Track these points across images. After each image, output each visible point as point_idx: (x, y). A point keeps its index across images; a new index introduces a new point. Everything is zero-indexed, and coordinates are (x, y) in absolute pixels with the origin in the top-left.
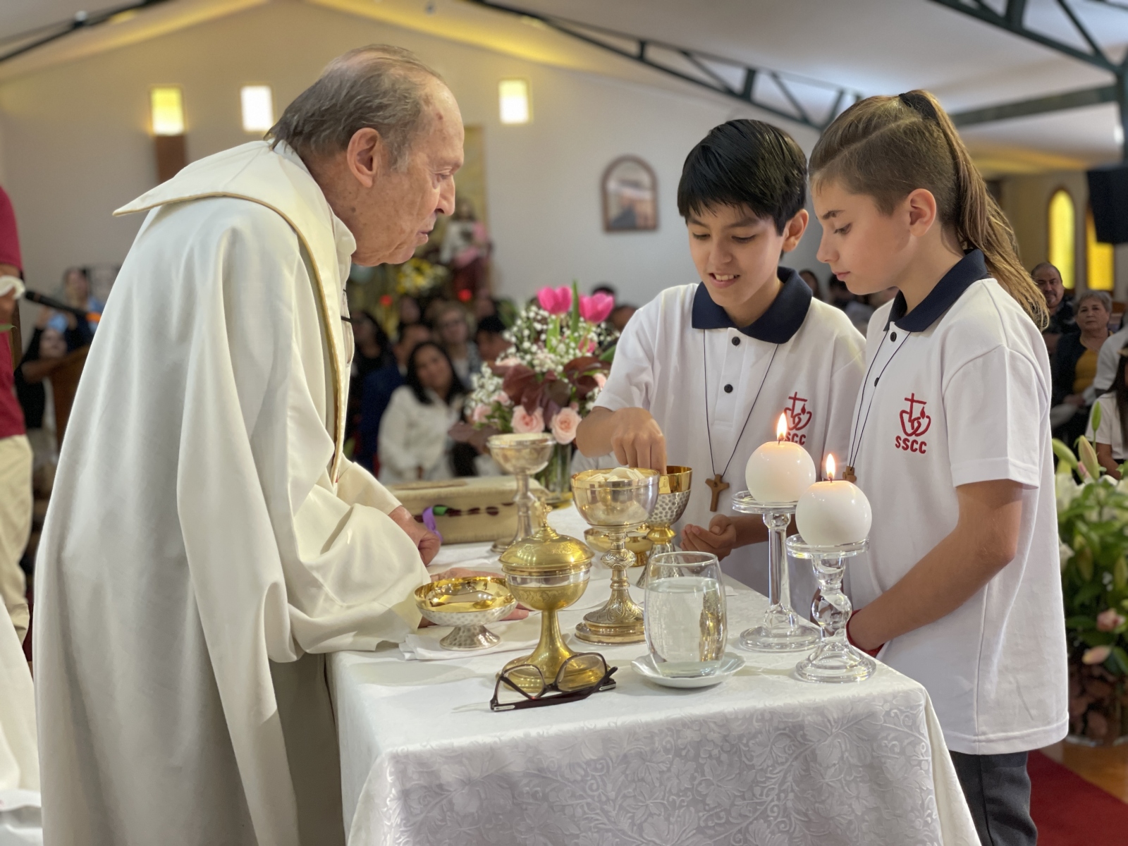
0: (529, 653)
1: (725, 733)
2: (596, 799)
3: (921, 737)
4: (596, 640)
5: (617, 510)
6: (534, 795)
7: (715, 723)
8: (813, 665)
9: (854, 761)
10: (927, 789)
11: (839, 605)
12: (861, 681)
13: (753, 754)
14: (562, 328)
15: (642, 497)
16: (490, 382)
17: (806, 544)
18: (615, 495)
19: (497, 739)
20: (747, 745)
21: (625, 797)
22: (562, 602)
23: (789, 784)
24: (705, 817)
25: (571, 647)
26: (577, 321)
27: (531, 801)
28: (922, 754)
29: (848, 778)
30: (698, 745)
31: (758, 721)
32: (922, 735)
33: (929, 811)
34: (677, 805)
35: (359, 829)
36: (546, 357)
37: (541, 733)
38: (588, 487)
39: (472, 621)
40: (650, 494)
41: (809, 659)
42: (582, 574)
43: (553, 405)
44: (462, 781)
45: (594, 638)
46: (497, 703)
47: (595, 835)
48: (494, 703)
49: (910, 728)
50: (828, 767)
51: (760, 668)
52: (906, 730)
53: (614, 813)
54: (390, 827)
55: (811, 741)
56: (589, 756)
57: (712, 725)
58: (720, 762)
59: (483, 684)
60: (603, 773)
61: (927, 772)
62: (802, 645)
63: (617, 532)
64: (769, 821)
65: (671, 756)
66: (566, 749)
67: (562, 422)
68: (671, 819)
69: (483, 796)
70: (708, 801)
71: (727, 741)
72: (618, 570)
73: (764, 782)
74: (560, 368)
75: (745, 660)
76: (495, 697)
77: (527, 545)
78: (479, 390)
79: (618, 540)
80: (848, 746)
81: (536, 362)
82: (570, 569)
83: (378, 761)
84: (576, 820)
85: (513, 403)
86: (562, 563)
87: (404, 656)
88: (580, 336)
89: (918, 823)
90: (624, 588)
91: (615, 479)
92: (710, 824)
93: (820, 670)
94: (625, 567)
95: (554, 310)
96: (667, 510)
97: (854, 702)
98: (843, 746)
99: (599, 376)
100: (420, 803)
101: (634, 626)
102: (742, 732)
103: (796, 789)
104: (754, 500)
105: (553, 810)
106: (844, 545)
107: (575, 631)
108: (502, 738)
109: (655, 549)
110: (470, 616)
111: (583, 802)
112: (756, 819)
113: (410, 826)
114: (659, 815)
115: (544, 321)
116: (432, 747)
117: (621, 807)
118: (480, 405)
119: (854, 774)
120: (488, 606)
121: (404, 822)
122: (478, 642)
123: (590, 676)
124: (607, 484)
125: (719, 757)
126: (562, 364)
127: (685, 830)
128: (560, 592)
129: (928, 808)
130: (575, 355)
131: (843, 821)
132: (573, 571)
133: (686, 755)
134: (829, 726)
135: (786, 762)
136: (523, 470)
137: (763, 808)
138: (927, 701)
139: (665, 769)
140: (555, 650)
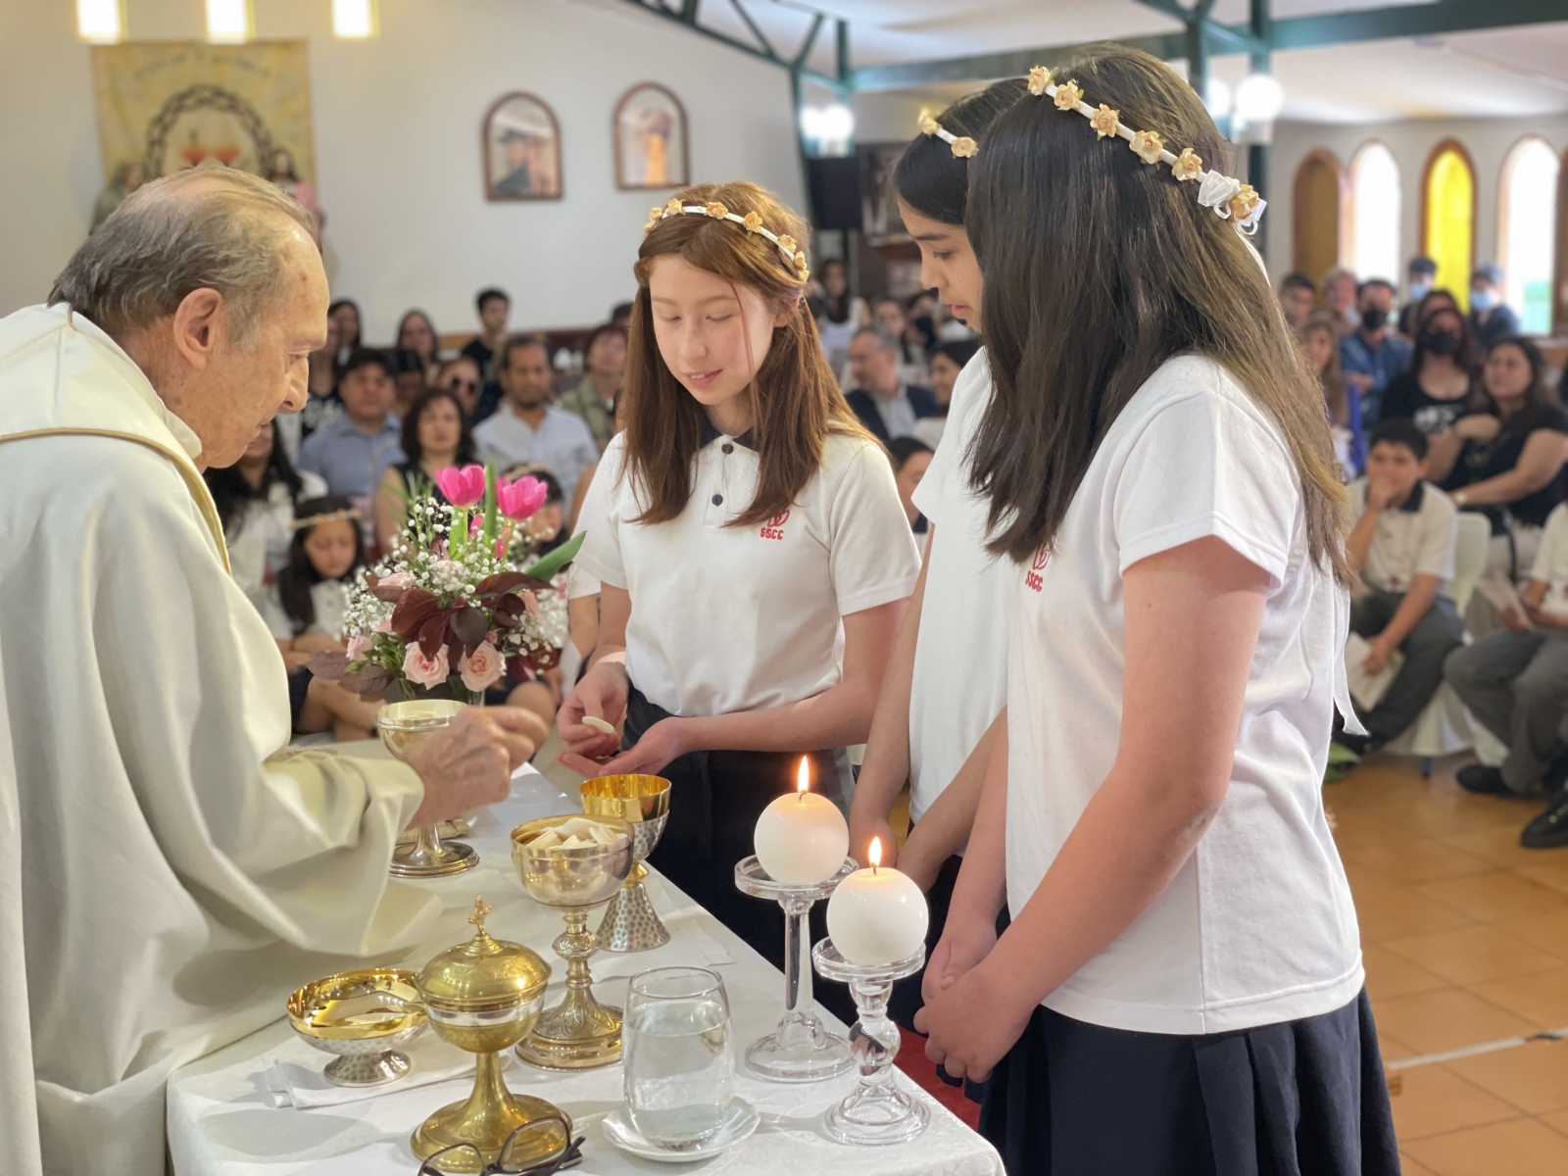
5: (577, 884)
8: (848, 1119)
11: (884, 1038)
17: (840, 960)
18: (575, 866)
22: (506, 1041)
26: (494, 514)
36: (450, 571)
39: (373, 1048)
41: (841, 1106)
42: (534, 1003)
43: (463, 643)
45: (543, 1061)
62: (829, 1071)
63: (576, 912)
67: (475, 662)
72: (577, 961)
74: (471, 588)
77: (457, 963)
79: (577, 921)
81: (436, 581)
85: (404, 636)
86: (507, 993)
87: (274, 1099)
93: (857, 1127)
94: (586, 958)
95: (462, 500)
99: (527, 595)
101: (601, 1041)
106: (892, 964)
110: (370, 1043)
115: (447, 519)
118: (355, 631)
122: (379, 1074)
124: (562, 852)
126: (472, 582)
128: (504, 1030)
130: (491, 568)
132: (520, 1000)
140: (495, 1107)
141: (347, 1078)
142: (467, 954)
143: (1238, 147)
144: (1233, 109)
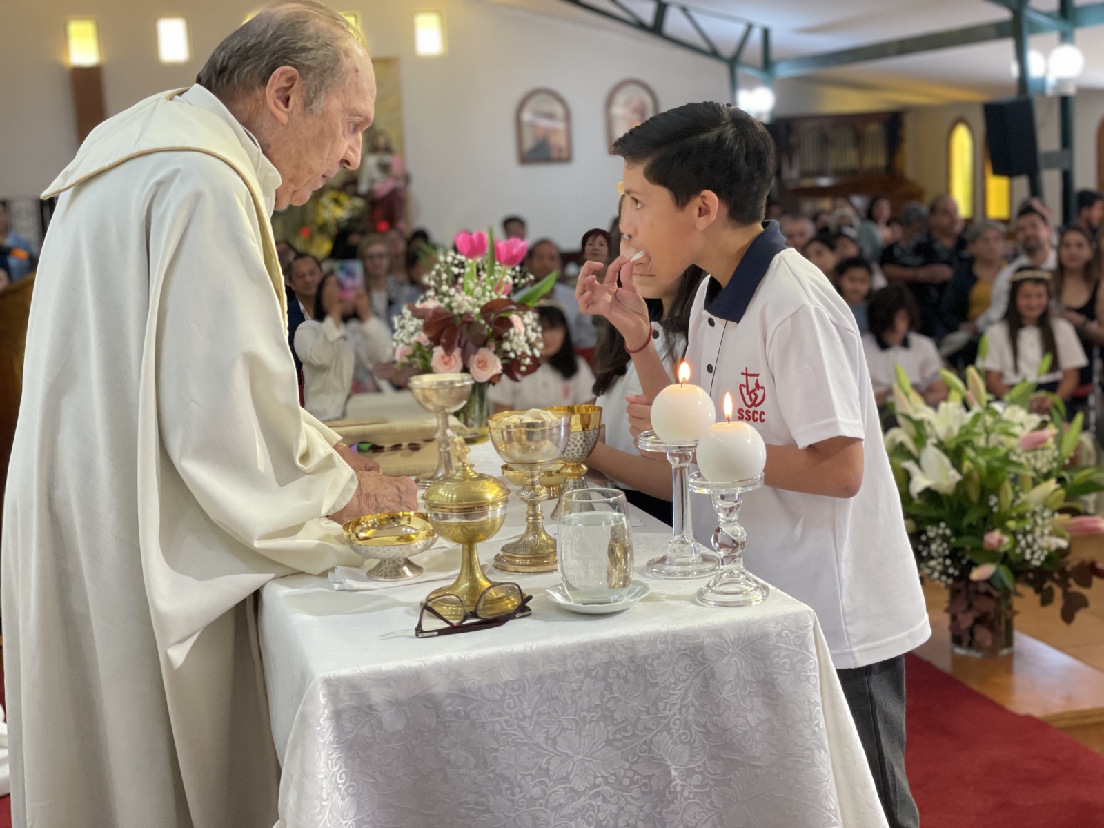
0: (451, 582)
1: (631, 655)
2: (513, 716)
3: (810, 655)
4: (513, 570)
5: (532, 449)
6: (457, 714)
7: (622, 645)
8: (713, 591)
9: (750, 678)
10: (815, 701)
11: (736, 536)
12: (756, 605)
13: (657, 673)
14: (478, 270)
15: (555, 437)
16: (410, 323)
17: (705, 480)
18: (530, 435)
19: (421, 664)
20: (651, 665)
21: (540, 714)
22: (481, 536)
23: (690, 699)
24: (613, 731)
25: (490, 577)
26: (493, 264)
27: (454, 719)
28: (810, 670)
29: (743, 693)
30: (607, 666)
31: (661, 643)
32: (811, 653)
33: (817, 722)
34: (588, 721)
35: (295, 747)
36: (464, 300)
37: (463, 657)
38: (504, 427)
39: (397, 553)
40: (562, 434)
41: (708, 586)
42: (499, 510)
43: (470, 346)
44: (391, 702)
45: (511, 568)
46: (422, 630)
47: (513, 749)
48: (419, 631)
49: (800, 646)
50: (725, 683)
51: (664, 594)
52: (796, 649)
53: (529, 729)
54: (324, 744)
55: (710, 660)
56: (507, 676)
57: (620, 648)
58: (626, 680)
59: (408, 613)
60: (519, 693)
61: (815, 686)
62: (702, 572)
63: (532, 469)
64: (672, 733)
65: (582, 676)
66: (485, 672)
67: (479, 362)
68: (582, 732)
69: (409, 714)
70: (617, 716)
71: (633, 662)
72: (533, 505)
73: (667, 698)
74: (477, 310)
75: (650, 587)
76: (420, 625)
77: (448, 483)
78: (399, 330)
79: (532, 476)
80: (743, 663)
81: (454, 305)
82: (488, 506)
83: (312, 684)
84: (495, 735)
85: (432, 343)
86: (481, 500)
87: (333, 586)
88: (496, 279)
89: (807, 732)
90: (539, 521)
91: (528, 420)
92: (618, 737)
93: (719, 596)
94: (539, 501)
95: (471, 254)
96: (579, 446)
97: (749, 624)
98: (739, 664)
99: (515, 318)
100: (351, 722)
101: (548, 556)
102: (647, 654)
103: (696, 704)
104: (658, 439)
105: (474, 726)
106: (741, 481)
107: (493, 562)
108: (427, 663)
109: (568, 483)
110: (395, 549)
111: (502, 719)
112: (659, 731)
113: (343, 743)
114: (571, 730)
115: (461, 265)
116: (361, 671)
117: (537, 724)
118: (401, 345)
119: (749, 689)
120: (412, 540)
121: (336, 739)
122: (402, 574)
123: (508, 604)
124: (522, 425)
125: (626, 676)
126: (479, 306)
127: (595, 743)
128: (479, 527)
129: (816, 719)
130: (491, 297)
131: (738, 732)
132: (490, 507)
133: (595, 676)
134: (727, 647)
135: (687, 679)
136: (443, 408)
137: (665, 722)
138: (815, 622)
139: (577, 688)
140: (474, 581)
141: (381, 576)
142: (455, 478)
143: (1051, 99)
144: (1047, 71)
